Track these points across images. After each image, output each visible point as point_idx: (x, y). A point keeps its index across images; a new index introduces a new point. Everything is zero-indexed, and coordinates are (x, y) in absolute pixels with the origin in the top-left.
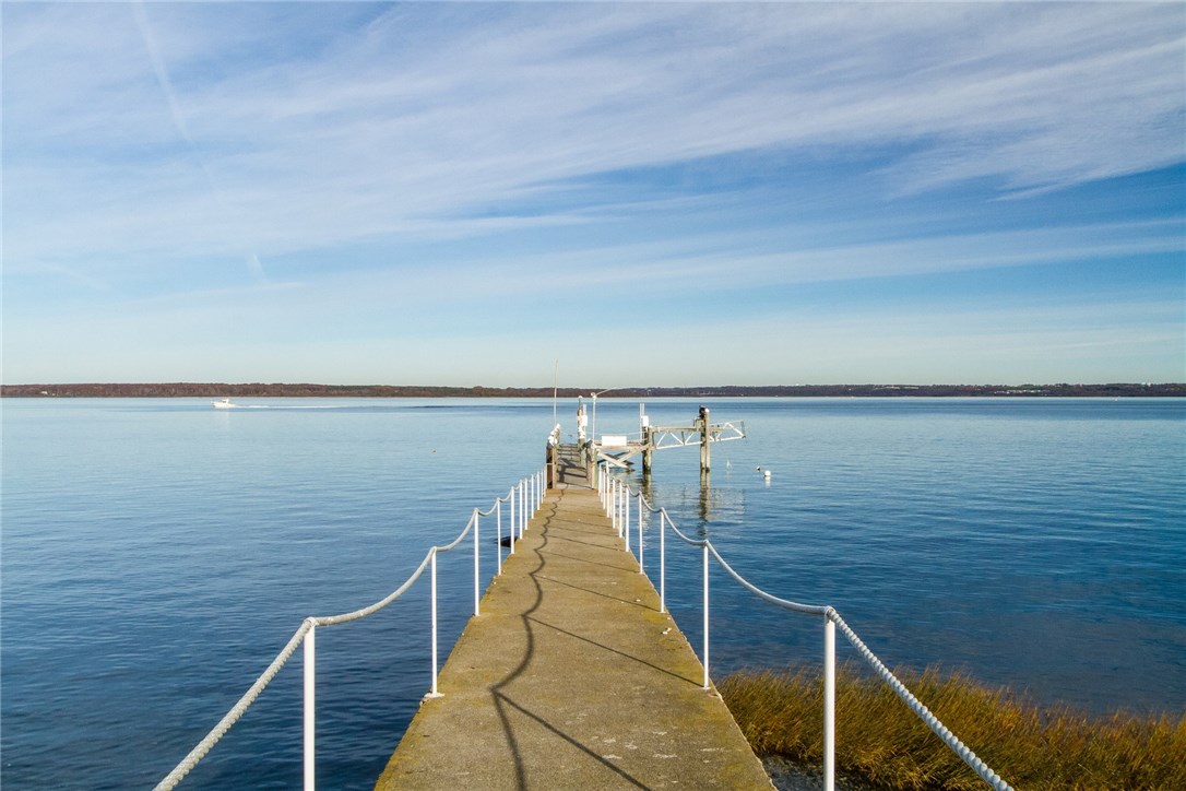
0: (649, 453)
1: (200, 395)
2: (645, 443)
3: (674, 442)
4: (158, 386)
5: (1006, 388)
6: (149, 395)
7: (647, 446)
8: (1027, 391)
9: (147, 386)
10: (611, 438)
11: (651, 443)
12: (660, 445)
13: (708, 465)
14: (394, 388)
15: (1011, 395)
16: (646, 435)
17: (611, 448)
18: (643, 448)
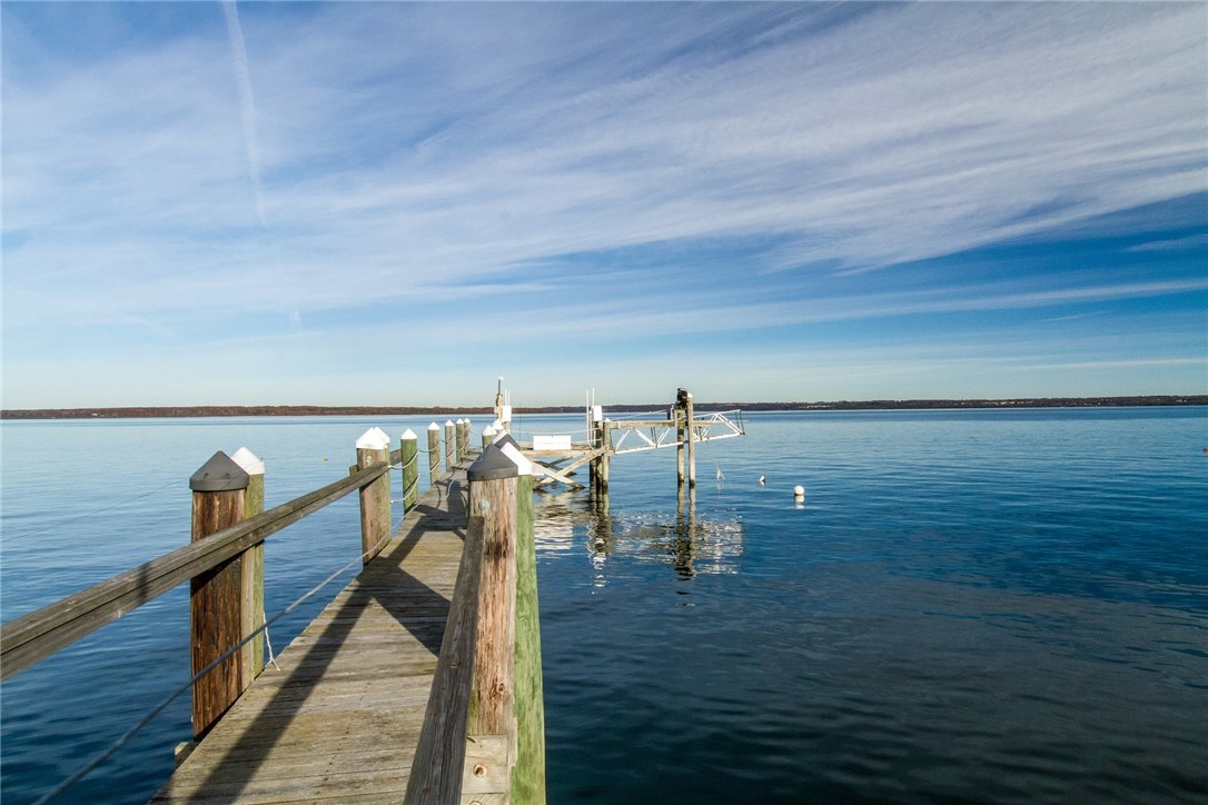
0: (605, 460)
1: (222, 415)
2: (598, 446)
3: (642, 443)
4: (188, 409)
5: (807, 404)
6: (180, 416)
7: (602, 450)
8: (821, 406)
9: (180, 409)
10: (548, 439)
11: (608, 446)
12: (622, 447)
13: (693, 477)
14: (373, 408)
15: (810, 409)
16: (600, 434)
17: (549, 453)
18: (597, 453)
